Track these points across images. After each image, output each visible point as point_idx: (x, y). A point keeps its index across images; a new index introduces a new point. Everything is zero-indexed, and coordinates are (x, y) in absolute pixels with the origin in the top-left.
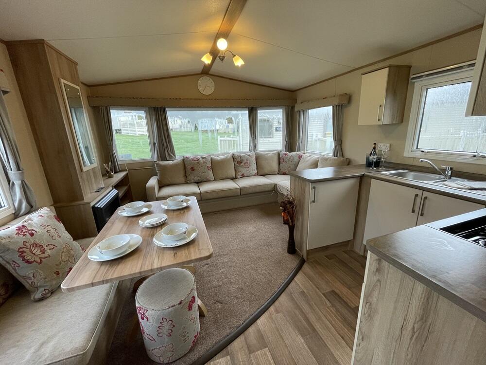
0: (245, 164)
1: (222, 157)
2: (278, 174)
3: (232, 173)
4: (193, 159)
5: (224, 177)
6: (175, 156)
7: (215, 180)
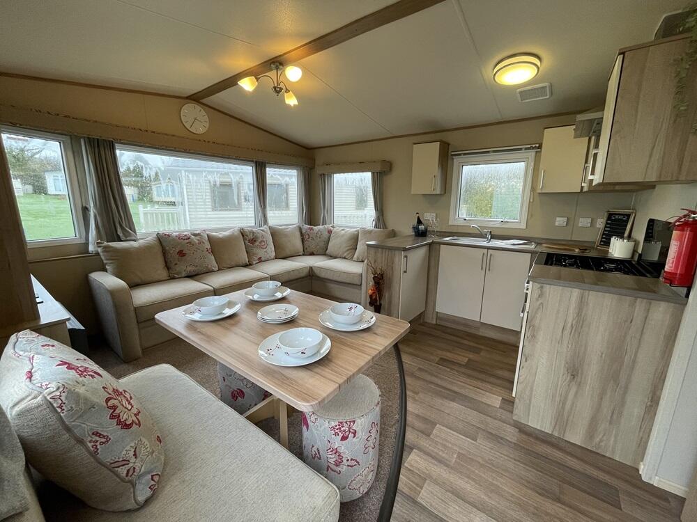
0: (260, 243)
1: (227, 233)
2: (304, 255)
3: (244, 258)
4: (179, 237)
5: (233, 263)
6: (135, 232)
7: (220, 269)
